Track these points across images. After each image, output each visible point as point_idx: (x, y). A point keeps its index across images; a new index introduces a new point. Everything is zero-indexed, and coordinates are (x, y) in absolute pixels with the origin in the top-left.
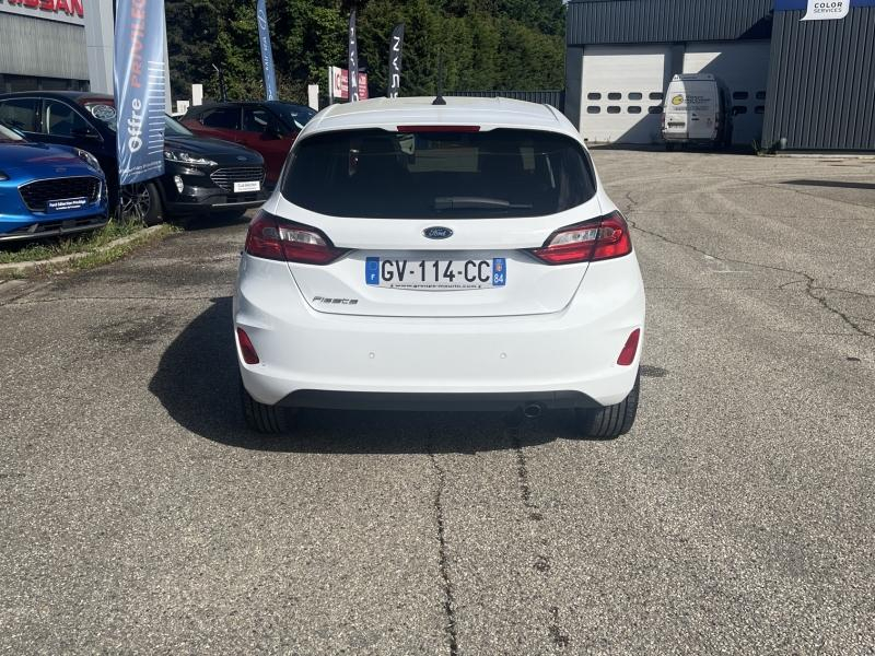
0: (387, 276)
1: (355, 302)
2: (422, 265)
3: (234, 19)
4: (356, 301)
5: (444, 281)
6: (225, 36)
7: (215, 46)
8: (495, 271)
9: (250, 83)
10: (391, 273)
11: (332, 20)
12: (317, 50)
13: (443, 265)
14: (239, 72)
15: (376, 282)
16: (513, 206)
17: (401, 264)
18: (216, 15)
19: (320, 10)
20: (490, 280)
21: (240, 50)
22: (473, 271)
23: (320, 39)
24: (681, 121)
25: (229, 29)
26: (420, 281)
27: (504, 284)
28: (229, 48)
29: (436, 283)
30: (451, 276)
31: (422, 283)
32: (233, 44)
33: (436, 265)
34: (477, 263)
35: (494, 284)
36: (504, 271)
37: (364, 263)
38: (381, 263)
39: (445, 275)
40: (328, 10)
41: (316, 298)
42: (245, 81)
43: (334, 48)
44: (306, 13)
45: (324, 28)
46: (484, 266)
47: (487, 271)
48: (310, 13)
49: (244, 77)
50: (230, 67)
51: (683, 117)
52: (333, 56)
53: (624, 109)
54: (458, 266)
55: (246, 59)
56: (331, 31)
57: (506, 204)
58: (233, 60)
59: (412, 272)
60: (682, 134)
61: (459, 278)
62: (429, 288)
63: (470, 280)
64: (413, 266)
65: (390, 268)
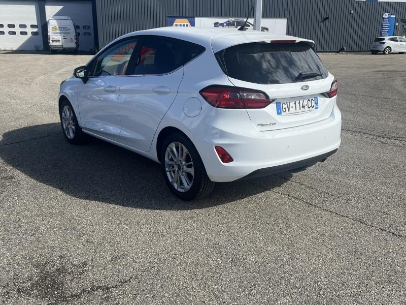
0: (284, 110)
2: (295, 103)
4: (275, 124)
5: (302, 109)
8: (315, 103)
10: (285, 108)
13: (301, 102)
15: (281, 113)
17: (288, 104)
20: (314, 107)
22: (310, 104)
24: (58, 39)
27: (318, 108)
29: (300, 111)
30: (304, 107)
31: (296, 111)
33: (299, 103)
34: (310, 100)
35: (316, 108)
36: (317, 103)
37: (275, 105)
38: (281, 104)
39: (302, 107)
41: (259, 125)
46: (312, 101)
47: (313, 104)
51: (59, 37)
53: (18, 33)
54: (306, 102)
59: (292, 107)
60: (60, 46)
61: (306, 107)
62: (298, 114)
63: (309, 108)
64: (292, 104)
65: (285, 106)
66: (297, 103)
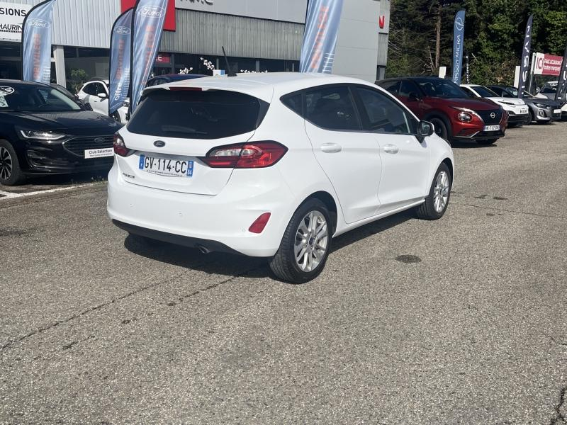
0: (147, 165)
1: (134, 177)
2: (159, 161)
3: (492, 23)
5: (167, 170)
6: (483, 34)
7: (476, 41)
8: (188, 168)
9: (495, 65)
11: (560, 20)
12: (546, 41)
13: (167, 161)
14: (489, 58)
15: (142, 168)
16: (197, 132)
17: (152, 159)
18: (480, 21)
19: (552, 13)
20: (186, 173)
21: (491, 43)
22: (179, 167)
23: (549, 33)
25: (487, 30)
26: (157, 170)
27: (191, 175)
28: (484, 42)
29: (164, 171)
30: (170, 168)
32: (488, 39)
33: (164, 162)
34: (181, 162)
35: (188, 175)
36: (192, 169)
37: (139, 157)
38: (145, 158)
40: (558, 13)
41: (123, 174)
42: (492, 64)
43: (559, 39)
44: (542, 16)
45: (553, 26)
46: (184, 164)
47: (185, 168)
48: (545, 15)
49: (491, 61)
50: (483, 56)
52: (558, 45)
54: (173, 163)
55: (495, 49)
56: (559, 27)
57: (193, 131)
58: (486, 50)
59: (155, 164)
61: (173, 170)
62: (160, 174)
63: (177, 172)
64: (156, 161)
65: (148, 161)
66: (162, 161)
